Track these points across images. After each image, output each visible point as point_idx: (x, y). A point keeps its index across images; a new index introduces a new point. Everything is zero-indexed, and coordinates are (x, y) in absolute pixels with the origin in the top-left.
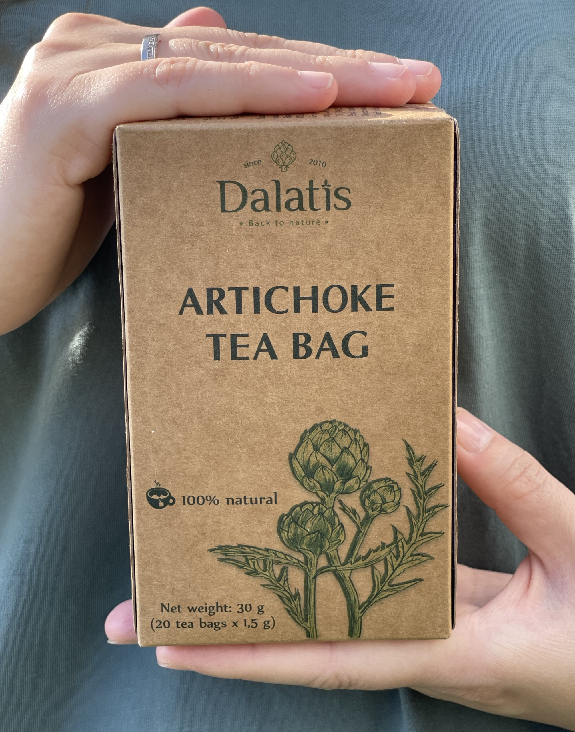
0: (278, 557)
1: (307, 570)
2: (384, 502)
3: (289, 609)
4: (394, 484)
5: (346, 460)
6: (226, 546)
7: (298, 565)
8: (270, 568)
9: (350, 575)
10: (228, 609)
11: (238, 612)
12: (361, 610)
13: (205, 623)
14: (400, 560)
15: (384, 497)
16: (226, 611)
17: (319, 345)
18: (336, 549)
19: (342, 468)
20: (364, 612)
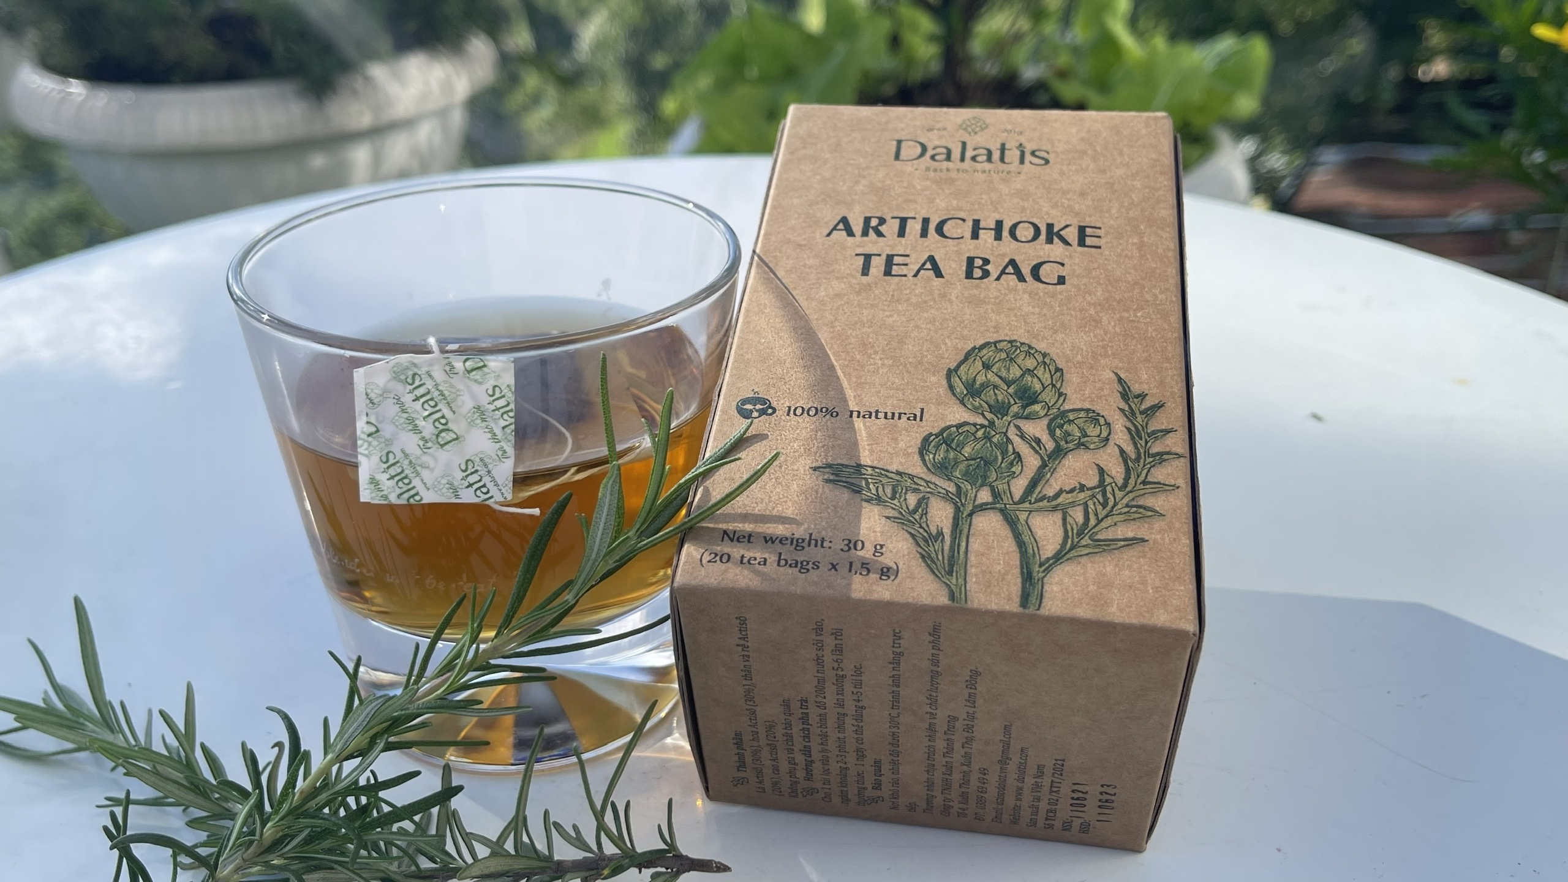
0: (916, 483)
1: (959, 504)
2: (1085, 435)
3: (924, 553)
4: (1100, 418)
5: (1030, 383)
6: (837, 465)
7: (946, 497)
8: (900, 497)
9: (1028, 518)
10: (825, 544)
11: (842, 550)
12: (1043, 568)
13: (786, 561)
14: (1109, 508)
15: (1083, 429)
16: (822, 546)
17: (1001, 268)
18: (1008, 482)
19: (1022, 390)
20: (1048, 570)
